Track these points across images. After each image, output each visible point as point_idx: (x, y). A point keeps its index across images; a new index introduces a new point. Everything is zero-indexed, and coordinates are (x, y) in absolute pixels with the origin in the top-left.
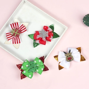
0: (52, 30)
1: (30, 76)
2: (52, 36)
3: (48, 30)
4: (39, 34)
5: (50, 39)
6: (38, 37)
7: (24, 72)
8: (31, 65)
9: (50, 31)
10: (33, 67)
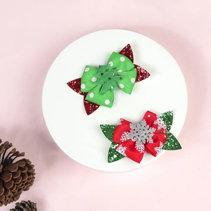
0: (165, 126)
1: (107, 102)
2: (161, 144)
3: (155, 123)
4: (128, 130)
5: (156, 149)
6: (126, 137)
7: (91, 96)
8: (102, 74)
9: (159, 128)
10: (110, 79)
